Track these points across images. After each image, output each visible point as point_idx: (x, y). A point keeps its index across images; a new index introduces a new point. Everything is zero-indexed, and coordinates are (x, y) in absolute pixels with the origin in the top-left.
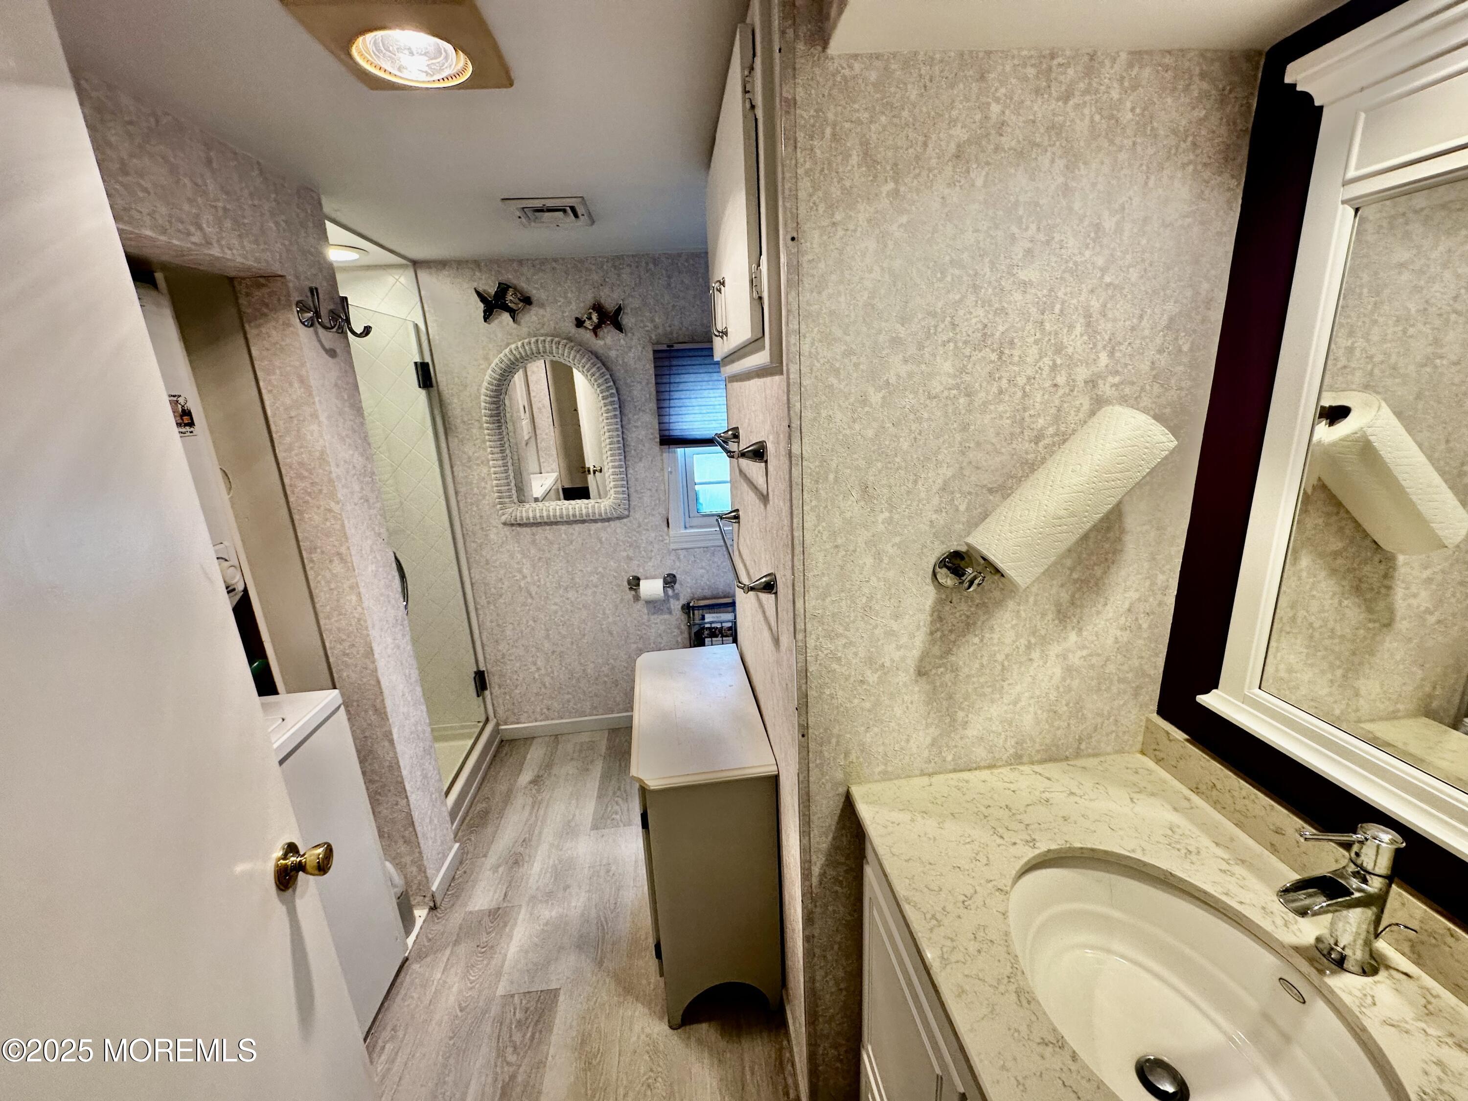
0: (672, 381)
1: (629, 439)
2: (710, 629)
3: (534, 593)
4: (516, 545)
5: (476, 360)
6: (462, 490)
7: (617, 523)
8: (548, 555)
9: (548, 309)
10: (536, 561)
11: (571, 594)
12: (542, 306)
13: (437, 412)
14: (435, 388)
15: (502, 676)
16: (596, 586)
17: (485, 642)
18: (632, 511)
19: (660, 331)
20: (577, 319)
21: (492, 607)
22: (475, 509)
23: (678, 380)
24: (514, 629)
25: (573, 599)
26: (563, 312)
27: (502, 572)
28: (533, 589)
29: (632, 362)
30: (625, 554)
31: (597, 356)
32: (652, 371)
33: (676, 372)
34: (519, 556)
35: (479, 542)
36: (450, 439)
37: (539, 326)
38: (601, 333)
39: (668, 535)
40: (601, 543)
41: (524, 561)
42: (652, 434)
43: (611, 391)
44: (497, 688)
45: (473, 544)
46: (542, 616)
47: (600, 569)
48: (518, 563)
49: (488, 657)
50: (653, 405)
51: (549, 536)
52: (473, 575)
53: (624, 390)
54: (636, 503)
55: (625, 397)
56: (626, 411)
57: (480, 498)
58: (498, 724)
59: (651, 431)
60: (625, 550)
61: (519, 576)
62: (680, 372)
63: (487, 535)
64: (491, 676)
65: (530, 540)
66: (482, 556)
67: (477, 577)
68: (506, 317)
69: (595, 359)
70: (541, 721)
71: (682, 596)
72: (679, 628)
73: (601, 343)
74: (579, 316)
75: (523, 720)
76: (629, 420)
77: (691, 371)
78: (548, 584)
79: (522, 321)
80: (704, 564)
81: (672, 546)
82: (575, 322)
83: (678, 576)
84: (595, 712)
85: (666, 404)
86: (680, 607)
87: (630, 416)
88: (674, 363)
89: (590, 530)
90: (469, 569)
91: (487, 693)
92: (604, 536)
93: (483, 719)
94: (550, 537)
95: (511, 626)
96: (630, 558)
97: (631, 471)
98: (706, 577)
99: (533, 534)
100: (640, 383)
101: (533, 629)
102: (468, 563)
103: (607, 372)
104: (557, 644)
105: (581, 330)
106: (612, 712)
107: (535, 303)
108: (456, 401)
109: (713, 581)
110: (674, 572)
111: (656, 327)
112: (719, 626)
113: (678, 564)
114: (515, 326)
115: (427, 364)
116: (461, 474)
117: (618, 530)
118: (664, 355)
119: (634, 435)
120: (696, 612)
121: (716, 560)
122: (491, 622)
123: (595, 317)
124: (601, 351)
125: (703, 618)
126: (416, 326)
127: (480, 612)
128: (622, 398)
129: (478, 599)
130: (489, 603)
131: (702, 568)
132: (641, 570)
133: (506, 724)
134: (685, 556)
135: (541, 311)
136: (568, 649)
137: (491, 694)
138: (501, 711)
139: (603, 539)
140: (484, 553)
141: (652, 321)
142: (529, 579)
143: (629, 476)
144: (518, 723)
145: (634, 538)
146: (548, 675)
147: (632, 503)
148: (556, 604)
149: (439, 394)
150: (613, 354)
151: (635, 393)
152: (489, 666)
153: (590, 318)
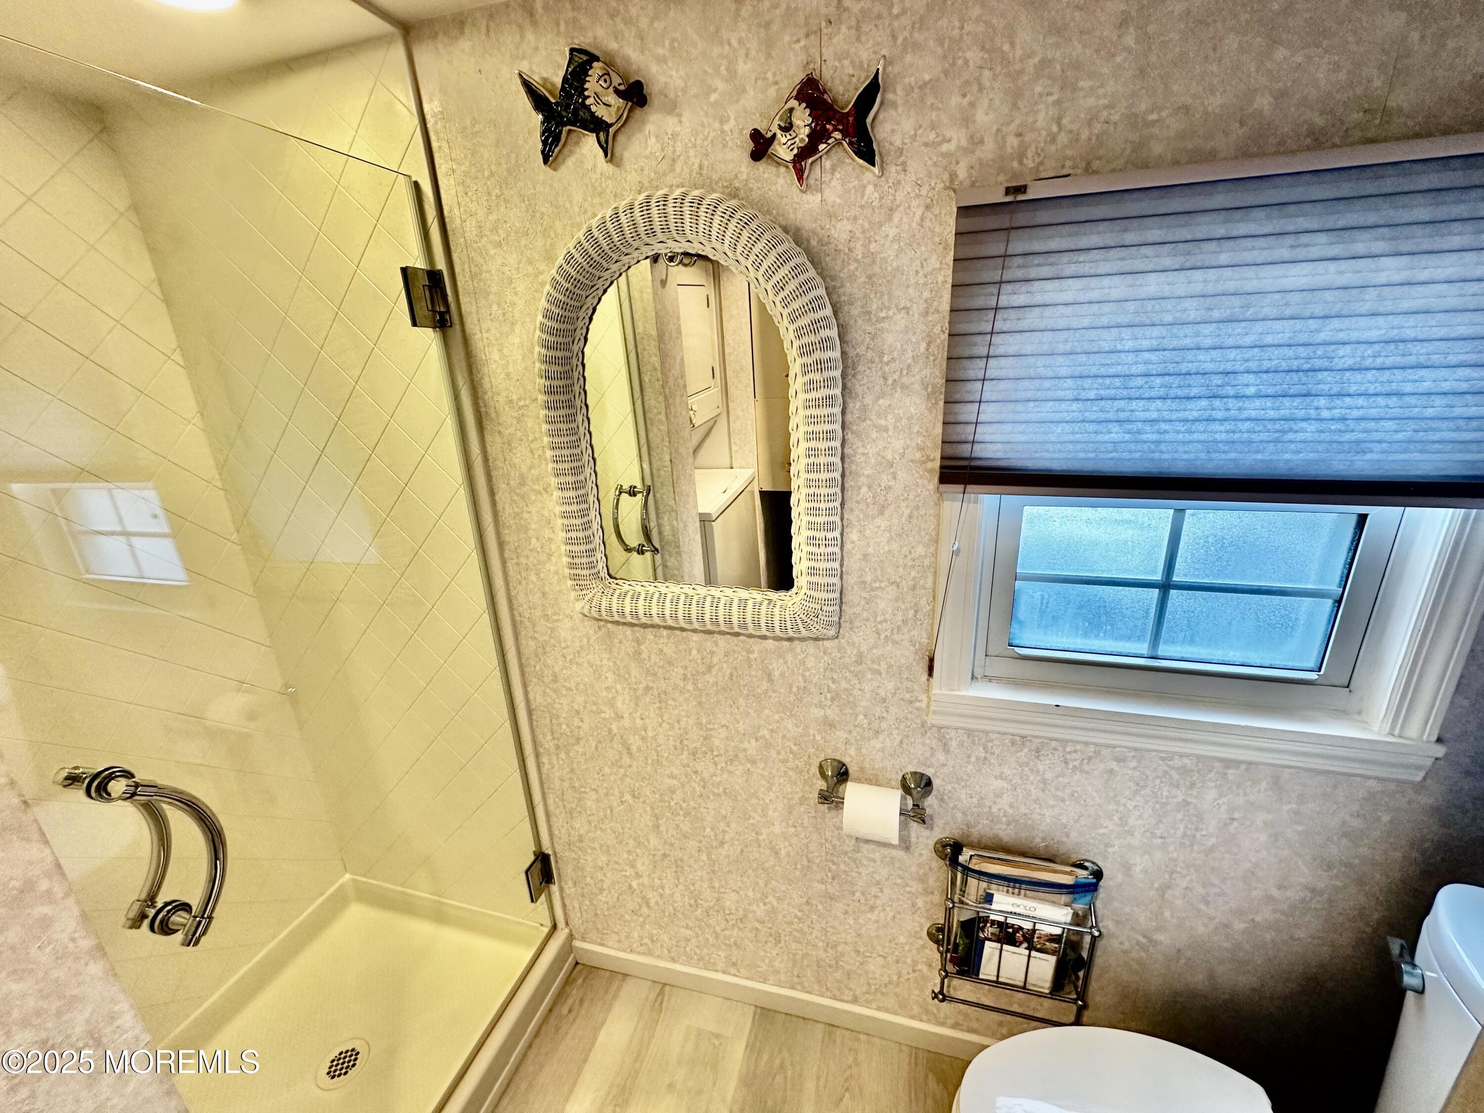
0: (1004, 301)
1: (859, 458)
2: (1002, 925)
3: (634, 748)
4: (606, 656)
5: (530, 262)
6: (510, 537)
7: (810, 647)
8: (663, 685)
9: (686, 116)
10: (640, 692)
11: (704, 766)
12: (672, 108)
13: (462, 381)
14: (457, 327)
15: (578, 868)
16: (753, 762)
17: (551, 808)
18: (846, 626)
19: (988, 150)
20: (756, 135)
21: (563, 756)
22: (533, 578)
23: (1020, 299)
24: (598, 801)
25: (706, 775)
26: (723, 120)
27: (580, 699)
28: (635, 742)
29: (890, 252)
30: (818, 713)
31: (797, 236)
32: (946, 276)
33: (1020, 274)
34: (611, 677)
35: (541, 639)
36: (489, 438)
37: (664, 166)
38: (815, 171)
39: (927, 690)
40: (770, 680)
41: (619, 687)
42: (920, 449)
43: (825, 333)
44: (570, 884)
45: (532, 643)
46: (647, 791)
47: (764, 732)
48: (607, 689)
49: (556, 832)
50: (935, 374)
51: (665, 650)
52: (531, 696)
53: (859, 333)
54: (858, 610)
55: (861, 350)
56: (859, 386)
57: (543, 558)
58: (571, 937)
59: (919, 440)
60: (821, 706)
61: (608, 713)
62: (1033, 273)
63: (553, 630)
64: (561, 865)
65: (630, 651)
66: (546, 666)
67: (537, 698)
68: (589, 143)
69: (788, 244)
70: (639, 953)
71: (939, 823)
72: (923, 880)
73: (813, 200)
74: (762, 127)
75: (610, 943)
76: (864, 408)
77: (1071, 269)
78: (661, 739)
79: (626, 154)
80: (1007, 771)
81: (933, 719)
82: (751, 145)
83: (936, 783)
84: (733, 971)
85: (974, 369)
86: (931, 843)
87: (869, 400)
88: (1018, 245)
89: (750, 652)
90: (525, 686)
91: (554, 888)
92: (777, 667)
93: (548, 924)
94: (669, 650)
95: (593, 796)
96: (829, 725)
97: (853, 535)
98: (1007, 799)
99: (638, 642)
100: (907, 309)
101: (631, 809)
102: (523, 674)
103: (819, 279)
104: (672, 845)
105: (764, 168)
106: (765, 981)
107: (655, 101)
108: (495, 356)
109: (1023, 810)
110: (929, 772)
111: (976, 141)
112: (1027, 925)
113: (941, 756)
114: (609, 168)
115: (439, 273)
116: (508, 510)
117: (811, 662)
118: (991, 222)
119: (871, 450)
120: (972, 882)
121: (1041, 767)
122: (562, 780)
123: (803, 120)
124: (808, 225)
125: (989, 898)
126: (416, 185)
127: (545, 760)
128: (852, 353)
129: (540, 737)
130: (558, 747)
131: (1001, 777)
132: (852, 752)
133: (583, 939)
134: (961, 745)
135: (671, 124)
136: (691, 856)
137: (561, 890)
138: (576, 920)
139: (777, 674)
140: (550, 662)
141: (966, 119)
142: (626, 722)
143: (848, 546)
144: (602, 945)
145: (844, 685)
146: (653, 888)
147: (848, 611)
148: (672, 776)
149: (466, 341)
150: (840, 231)
151: (889, 339)
152: (558, 848)
153: (787, 128)
